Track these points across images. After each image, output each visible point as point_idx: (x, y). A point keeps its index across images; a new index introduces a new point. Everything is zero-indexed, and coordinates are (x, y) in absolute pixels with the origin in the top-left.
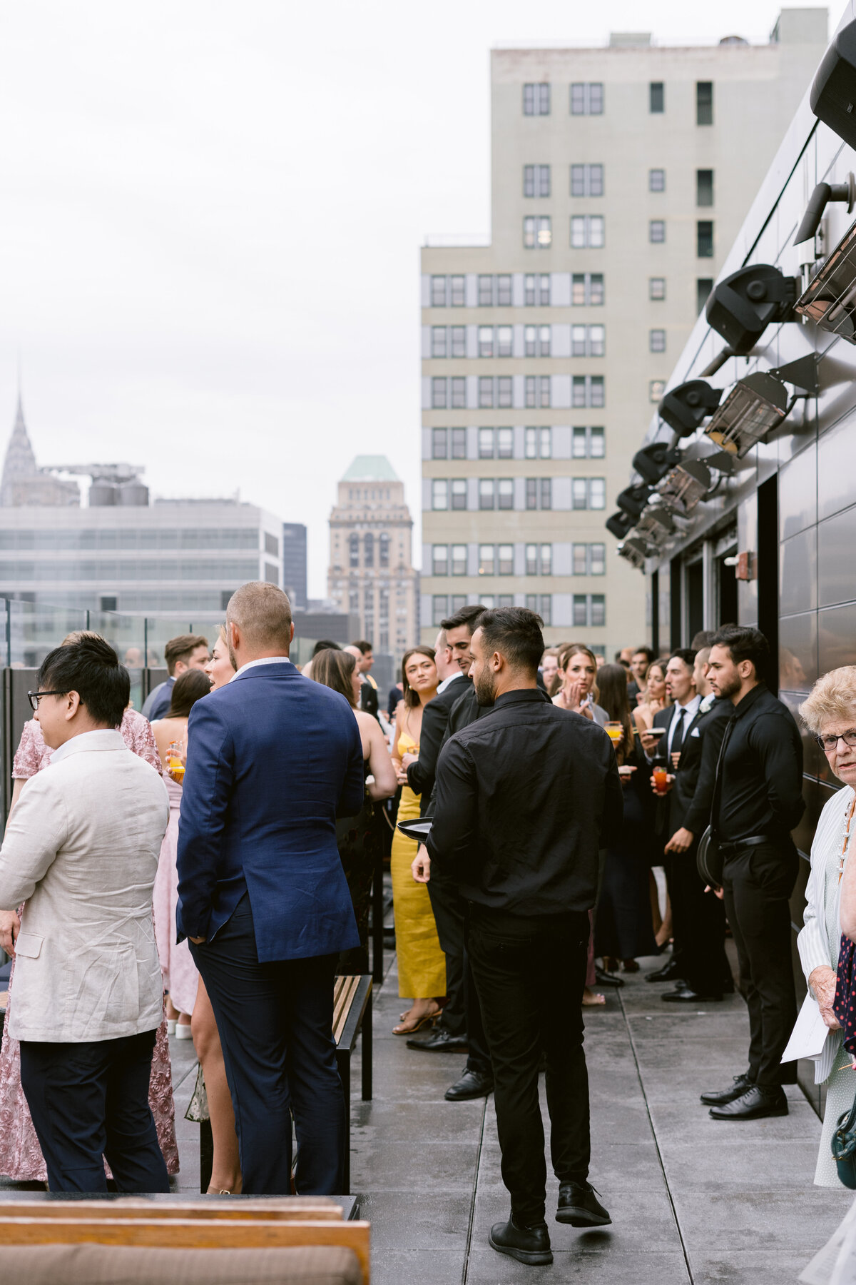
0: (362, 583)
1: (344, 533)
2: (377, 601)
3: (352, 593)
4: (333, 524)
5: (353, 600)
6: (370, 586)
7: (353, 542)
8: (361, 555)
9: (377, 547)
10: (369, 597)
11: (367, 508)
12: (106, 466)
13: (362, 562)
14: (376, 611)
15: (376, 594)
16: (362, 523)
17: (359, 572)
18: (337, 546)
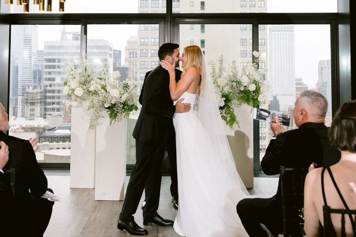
0: (132, 61)
1: (128, 51)
2: (135, 65)
3: (130, 64)
4: (126, 50)
5: (130, 65)
6: (133, 62)
7: (130, 53)
8: (132, 56)
9: (135, 54)
10: (133, 64)
11: (133, 46)
12: (76, 32)
13: (132, 57)
14: (134, 67)
15: (135, 64)
16: (132, 49)
17: (131, 59)
18: (127, 54)
